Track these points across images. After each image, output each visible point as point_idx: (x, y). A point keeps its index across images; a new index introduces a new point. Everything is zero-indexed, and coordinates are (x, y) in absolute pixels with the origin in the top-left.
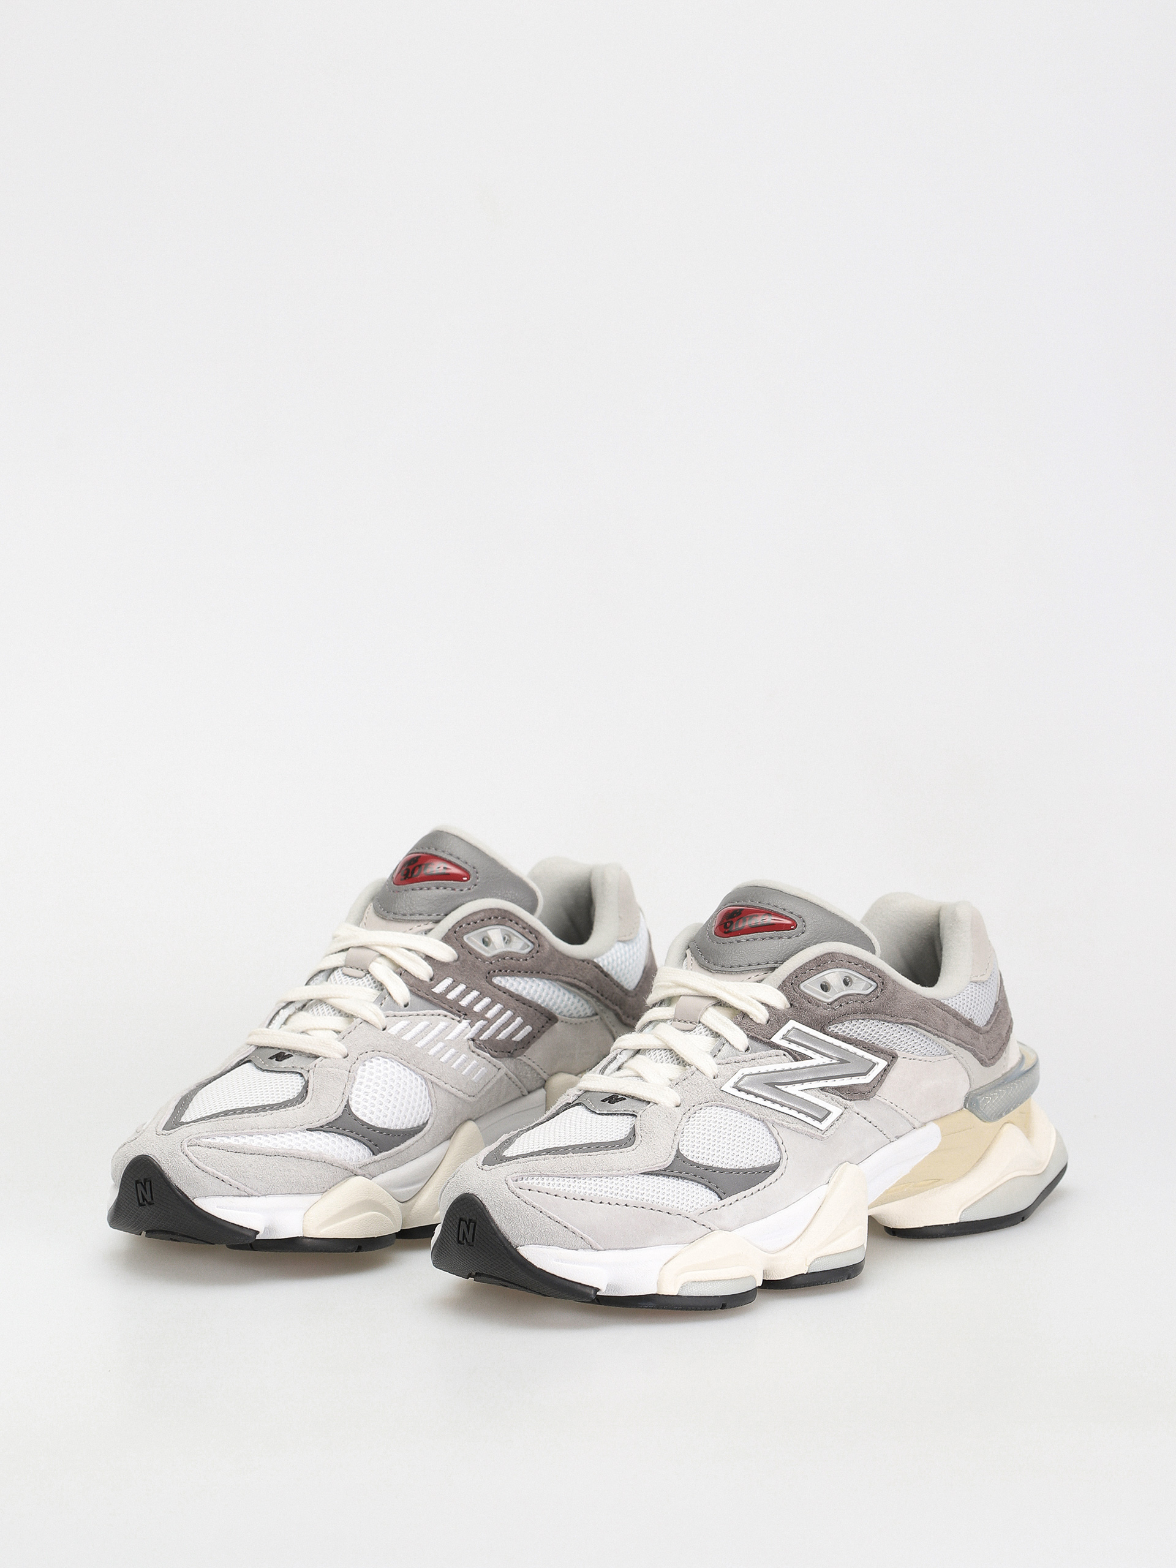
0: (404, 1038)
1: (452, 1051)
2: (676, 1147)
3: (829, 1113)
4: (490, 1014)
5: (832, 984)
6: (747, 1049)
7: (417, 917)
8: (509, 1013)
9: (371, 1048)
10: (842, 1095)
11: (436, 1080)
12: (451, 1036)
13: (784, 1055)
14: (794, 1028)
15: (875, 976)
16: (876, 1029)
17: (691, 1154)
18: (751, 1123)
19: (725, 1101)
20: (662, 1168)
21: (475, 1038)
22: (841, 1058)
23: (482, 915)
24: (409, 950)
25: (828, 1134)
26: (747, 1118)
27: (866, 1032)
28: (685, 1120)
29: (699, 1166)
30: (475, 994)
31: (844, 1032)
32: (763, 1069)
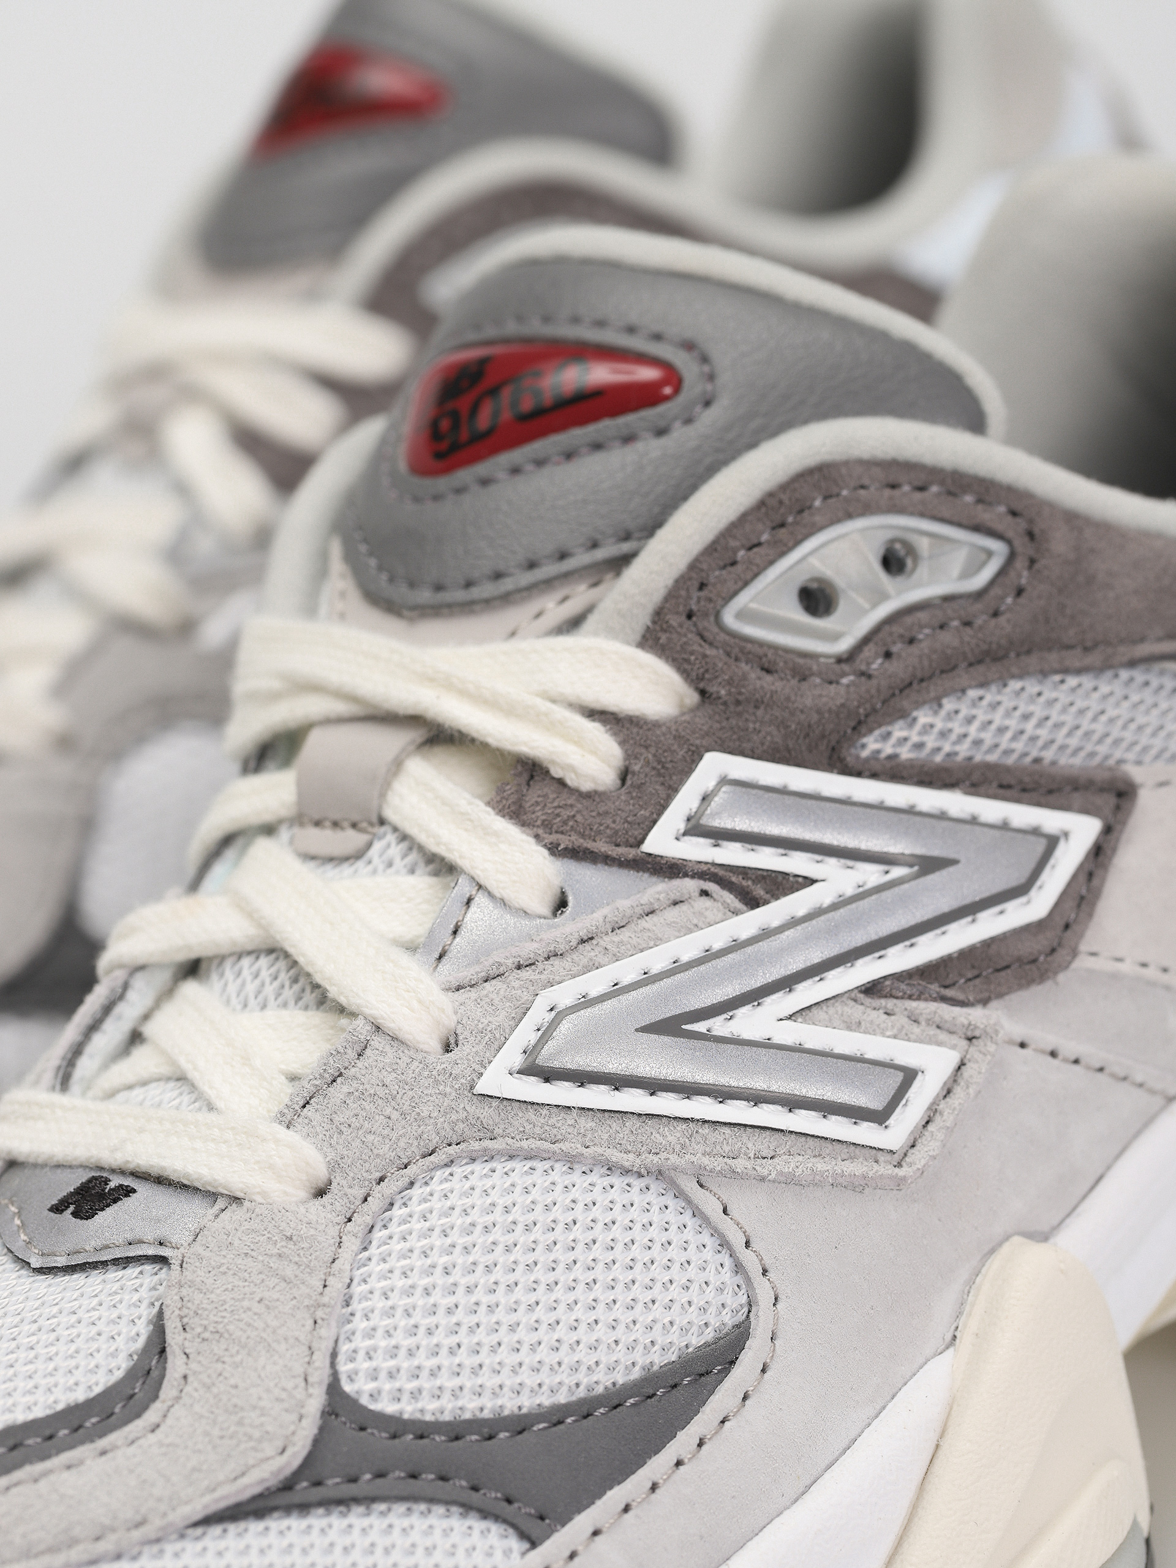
2: (320, 1375)
3: (909, 1076)
5: (840, 582)
6: (561, 904)
10: (949, 993)
13: (705, 893)
14: (724, 781)
15: (997, 514)
16: (1038, 710)
17: (388, 1386)
18: (613, 1194)
19: (498, 1131)
20: (273, 1482)
22: (920, 850)
25: (918, 1158)
26: (593, 1178)
27: (1002, 730)
28: (351, 1244)
29: (422, 1430)
31: (920, 746)
32: (627, 971)
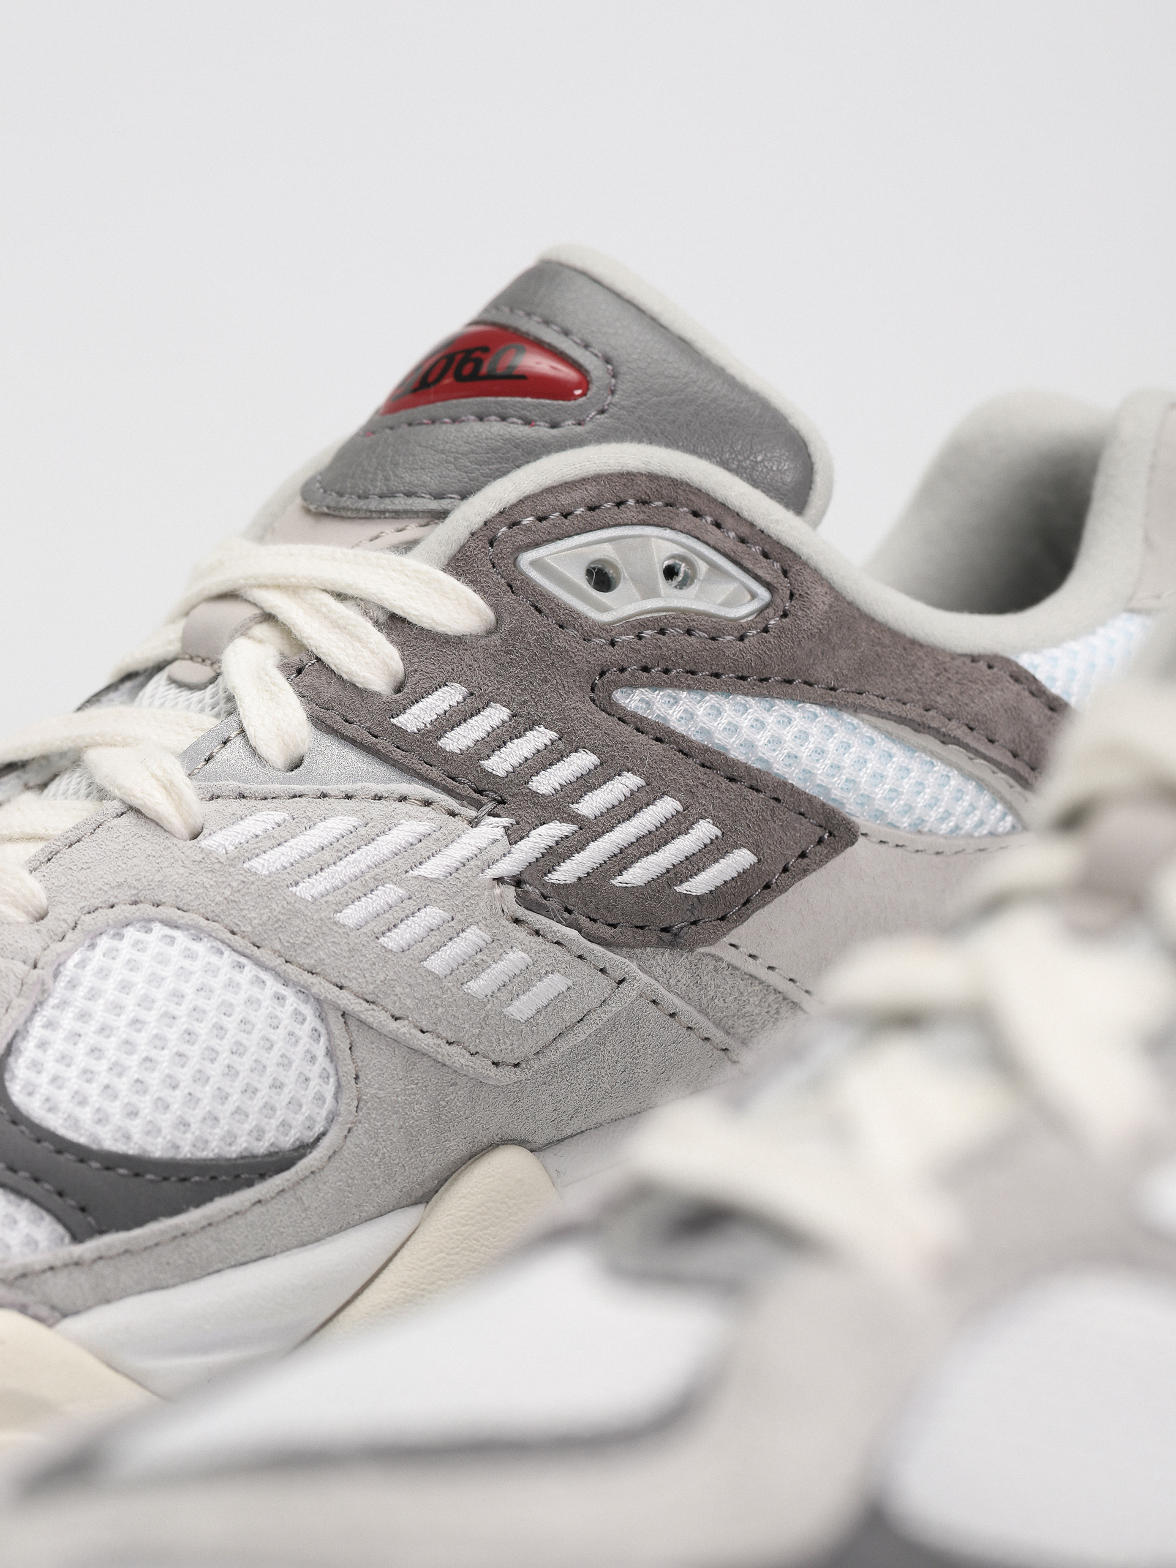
0: (255, 864)
1: (432, 915)
4: (590, 805)
7: (400, 503)
8: (667, 806)
9: (128, 894)
11: (357, 1006)
12: (433, 868)
21: (526, 877)
23: (591, 493)
24: (340, 596)
30: (539, 738)
